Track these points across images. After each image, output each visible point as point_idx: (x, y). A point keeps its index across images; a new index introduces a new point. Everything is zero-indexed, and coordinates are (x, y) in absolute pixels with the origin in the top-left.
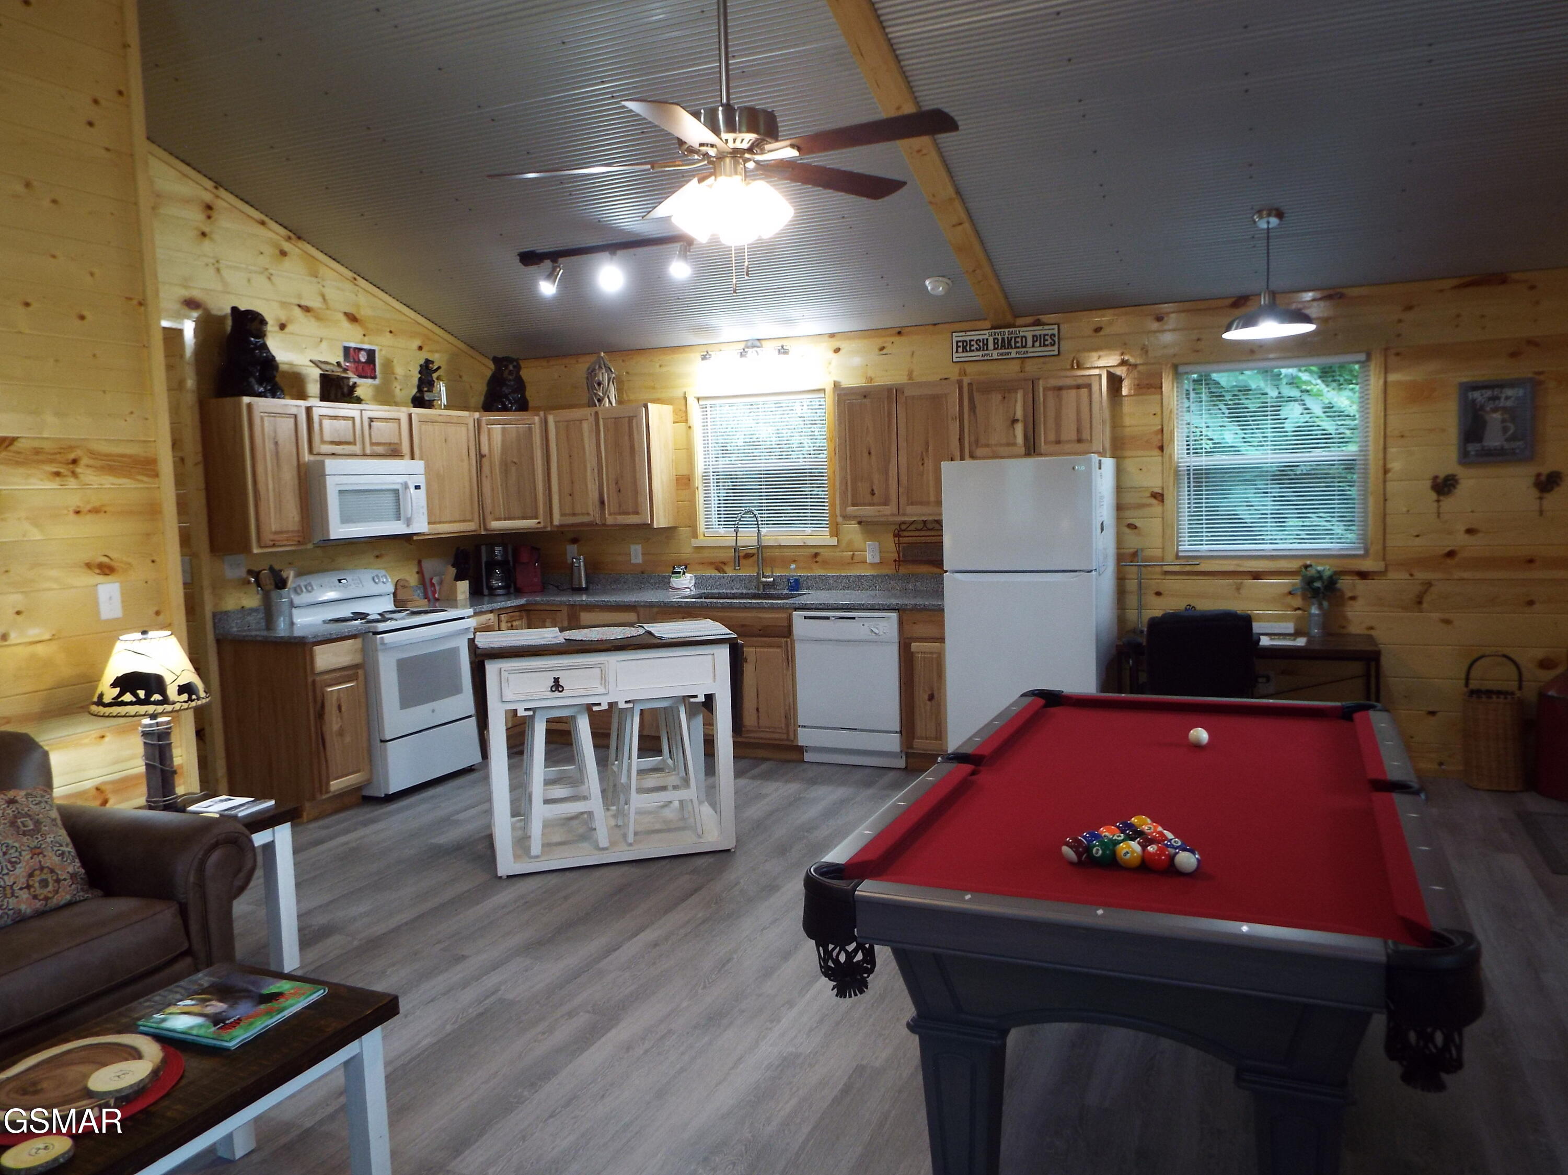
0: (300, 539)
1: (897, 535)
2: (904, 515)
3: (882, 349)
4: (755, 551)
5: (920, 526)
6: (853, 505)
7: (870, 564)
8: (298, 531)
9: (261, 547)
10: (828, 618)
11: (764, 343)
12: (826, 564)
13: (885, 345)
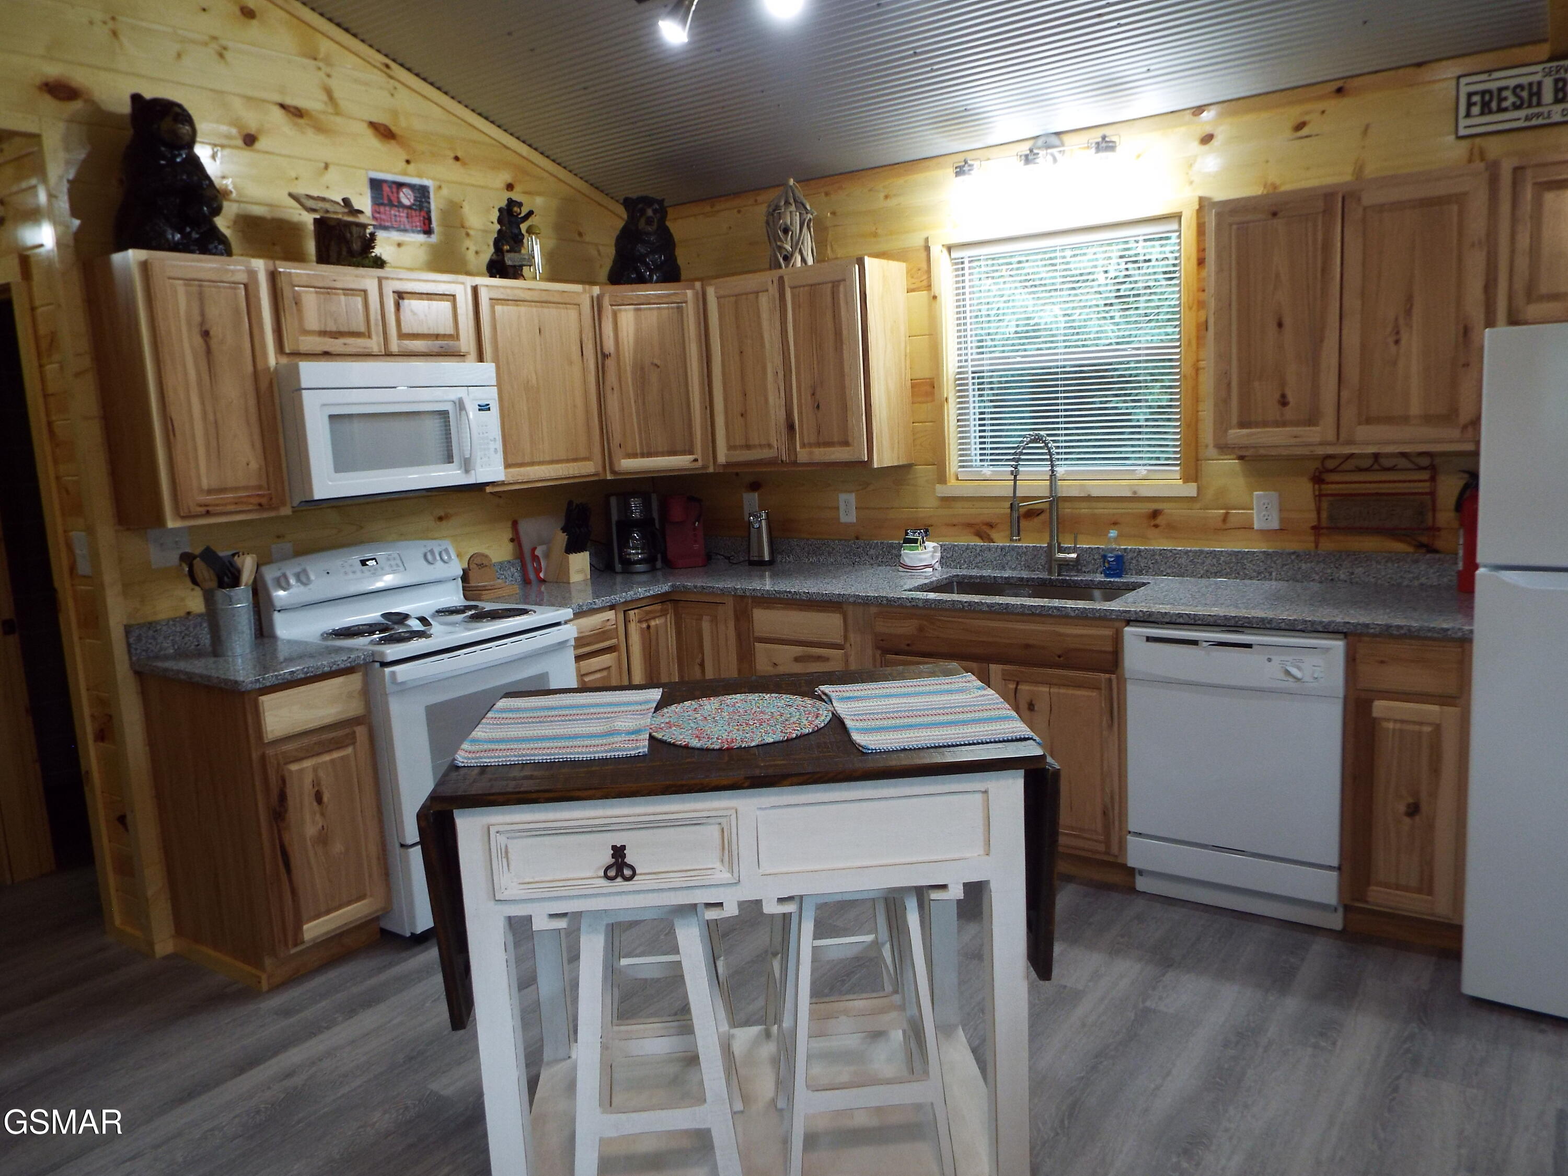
0: (264, 501)
1: (1318, 479)
2: (1350, 442)
3: (1300, 126)
4: (1046, 506)
5: (1367, 463)
6: (1242, 425)
7: (1262, 532)
8: (260, 487)
9: (183, 518)
10: (1195, 643)
11: (1066, 138)
12: (1173, 529)
13: (1306, 118)
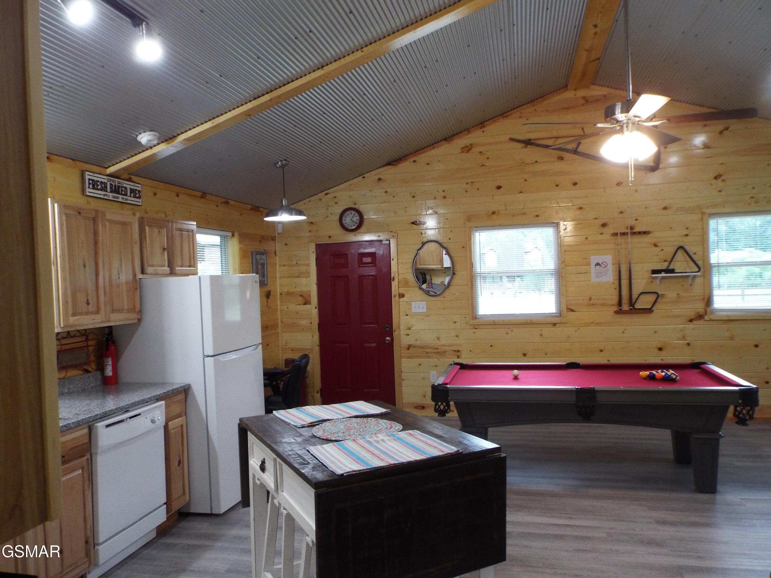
5: (64, 335)
6: (74, 315)
10: (122, 421)
